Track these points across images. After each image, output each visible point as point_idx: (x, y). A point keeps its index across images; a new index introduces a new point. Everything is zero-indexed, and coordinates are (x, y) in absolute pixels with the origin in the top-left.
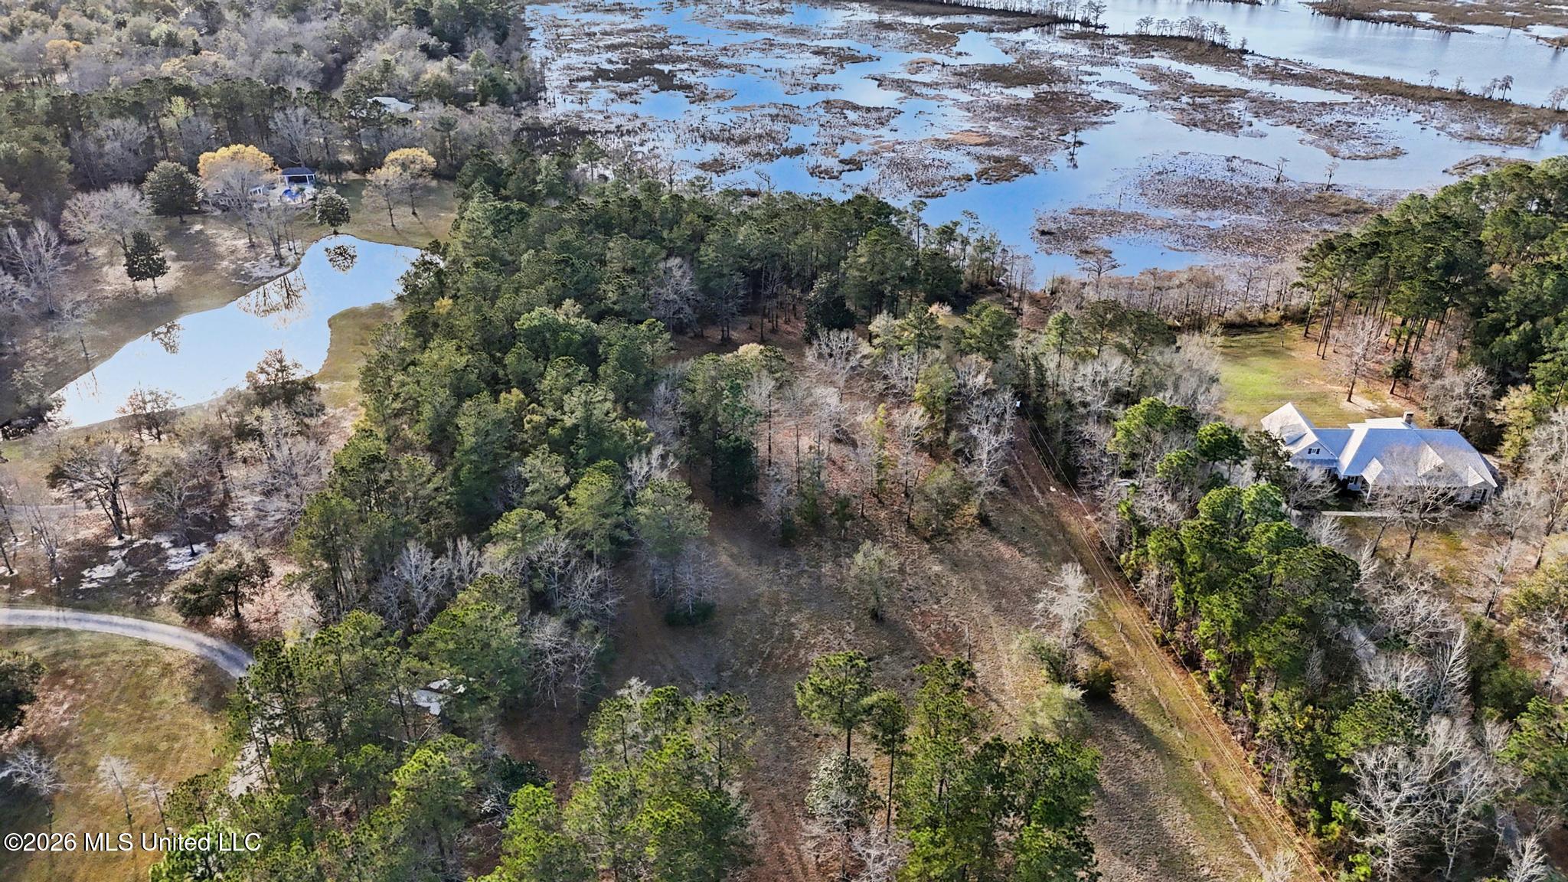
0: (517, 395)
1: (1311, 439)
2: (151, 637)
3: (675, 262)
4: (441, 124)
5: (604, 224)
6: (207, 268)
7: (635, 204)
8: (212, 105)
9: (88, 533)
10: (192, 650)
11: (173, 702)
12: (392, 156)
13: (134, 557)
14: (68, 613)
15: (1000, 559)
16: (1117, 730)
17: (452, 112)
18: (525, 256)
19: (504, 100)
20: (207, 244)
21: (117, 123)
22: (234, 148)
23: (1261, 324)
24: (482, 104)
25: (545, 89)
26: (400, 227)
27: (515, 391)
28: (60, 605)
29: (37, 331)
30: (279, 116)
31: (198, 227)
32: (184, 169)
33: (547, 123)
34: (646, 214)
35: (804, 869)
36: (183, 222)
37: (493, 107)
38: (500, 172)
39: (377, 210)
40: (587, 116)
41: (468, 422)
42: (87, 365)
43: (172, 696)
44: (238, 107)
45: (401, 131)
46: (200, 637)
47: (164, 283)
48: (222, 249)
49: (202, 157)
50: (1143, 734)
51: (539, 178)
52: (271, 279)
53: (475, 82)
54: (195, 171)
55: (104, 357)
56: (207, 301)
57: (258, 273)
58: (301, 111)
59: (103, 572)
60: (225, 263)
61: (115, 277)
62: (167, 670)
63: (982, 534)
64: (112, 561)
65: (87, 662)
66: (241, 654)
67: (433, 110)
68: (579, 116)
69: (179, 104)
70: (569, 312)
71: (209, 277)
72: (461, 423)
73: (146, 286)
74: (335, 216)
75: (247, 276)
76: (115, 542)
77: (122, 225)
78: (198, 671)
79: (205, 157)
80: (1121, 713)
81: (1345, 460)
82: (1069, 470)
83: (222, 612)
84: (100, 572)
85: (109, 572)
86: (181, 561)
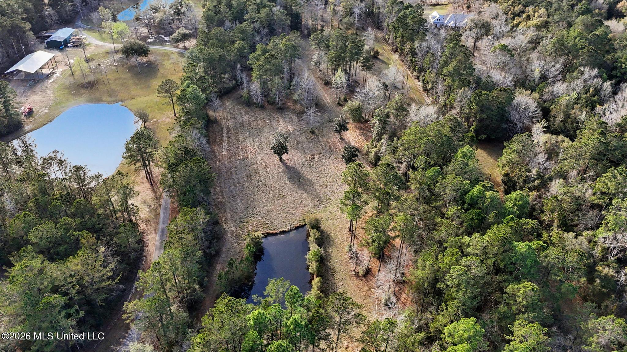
1: (438, 18)
2: (166, 49)
10: (177, 51)
11: (176, 57)
13: (156, 38)
16: (378, 61)
23: (442, 4)
42: (124, 9)
46: (177, 49)
50: (382, 62)
62: (172, 53)
65: (155, 52)
78: (178, 54)
80: (379, 59)
81: (446, 22)
82: (378, 23)
83: (181, 45)
84: (149, 40)
85: (152, 40)
86: (167, 38)
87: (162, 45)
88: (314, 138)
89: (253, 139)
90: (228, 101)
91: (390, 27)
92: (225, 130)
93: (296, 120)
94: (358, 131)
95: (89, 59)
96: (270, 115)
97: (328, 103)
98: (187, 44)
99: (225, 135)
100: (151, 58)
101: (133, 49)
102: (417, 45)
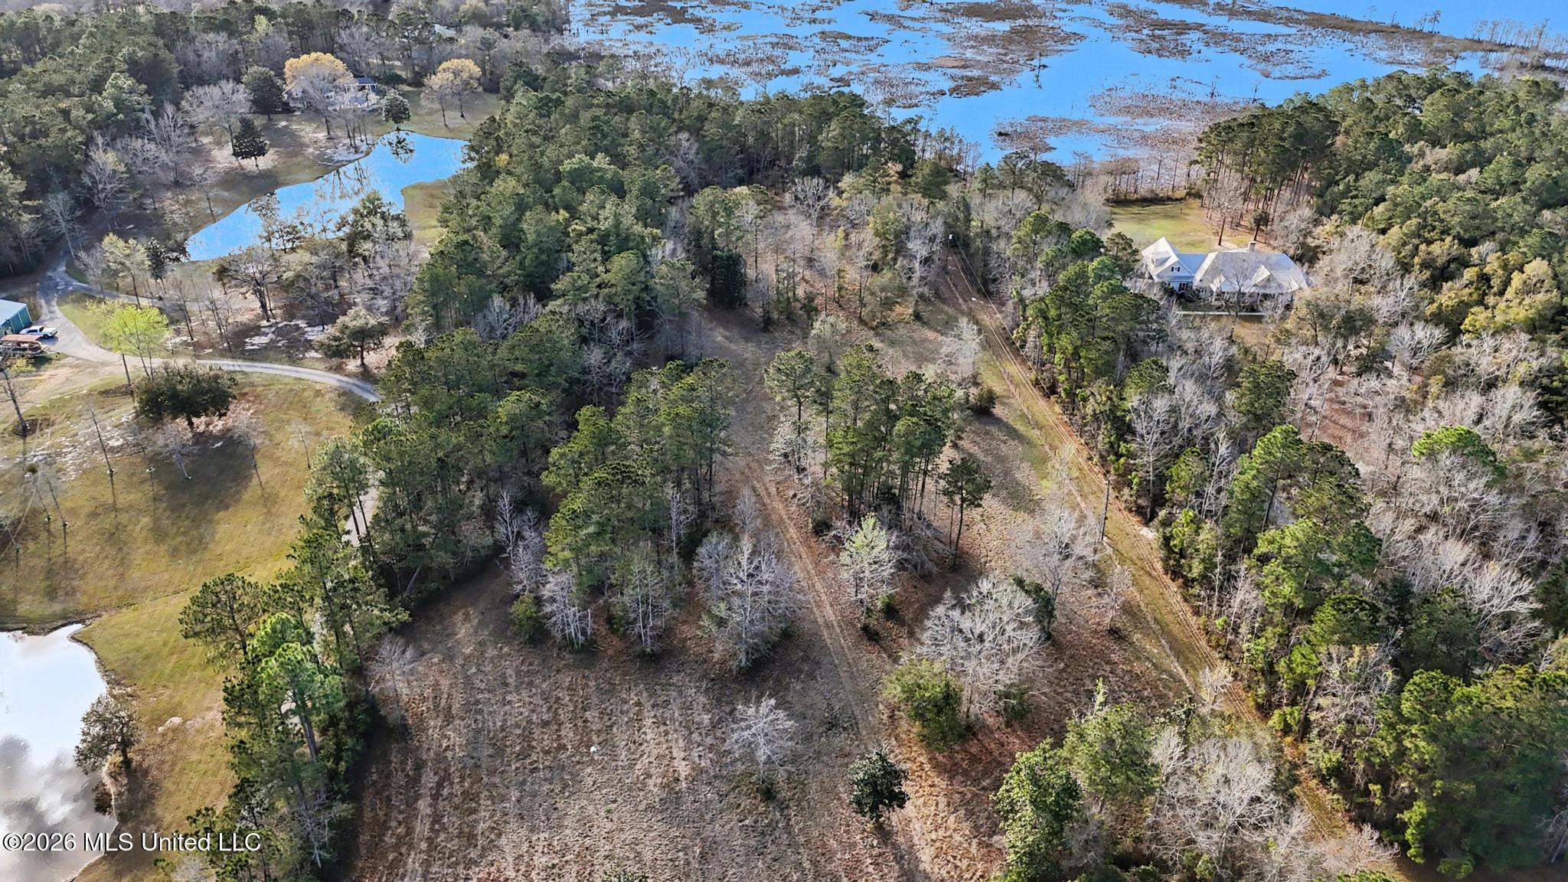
0: (563, 214)
1: (1174, 259)
2: (303, 376)
3: (684, 135)
4: (482, 43)
5: (627, 107)
6: (295, 154)
7: (652, 93)
8: (287, 24)
9: (245, 318)
10: (336, 384)
11: (326, 411)
12: (445, 65)
13: (280, 332)
14: (240, 362)
15: (926, 340)
16: (993, 429)
17: (490, 33)
18: (563, 131)
19: (534, 27)
20: (293, 135)
21: (211, 36)
22: (314, 55)
23: (1169, 199)
24: (517, 29)
25: (568, 22)
26: (451, 126)
27: (562, 211)
28: (233, 358)
29: (169, 194)
30: (344, 34)
31: (284, 123)
32: (272, 73)
33: (572, 49)
34: (661, 101)
35: (769, 494)
36: (270, 119)
37: (525, 32)
38: (537, 77)
39: (431, 112)
40: (607, 44)
41: (530, 226)
42: (213, 218)
43: (326, 408)
44: (310, 26)
45: (449, 48)
46: (338, 376)
47: (264, 162)
48: (307, 140)
49: (287, 63)
50: (1013, 433)
51: (569, 82)
52: (350, 162)
53: (508, 12)
54: (280, 75)
55: (224, 214)
56: (299, 176)
57: (337, 158)
58: (365, 29)
59: (259, 340)
60: (311, 150)
61: (224, 157)
62: (318, 393)
63: (917, 325)
64: (266, 334)
65: (261, 388)
66: (369, 386)
67: (474, 33)
68: (601, 43)
69: (262, 22)
70: (601, 161)
71: (300, 159)
72: (525, 226)
73: (249, 163)
74: (398, 114)
75: (330, 159)
76: (264, 323)
77: (228, 115)
78: (339, 395)
79: (291, 62)
80: (998, 421)
81: (1198, 276)
82: (985, 283)
83: (353, 365)
84: (257, 340)
85: (264, 340)
86: (316, 335)
87: (293, 361)
88: (772, 826)
89: (533, 829)
90: (467, 618)
91: (1030, 312)
92: (429, 779)
93: (706, 718)
94: (942, 783)
95: (34, 423)
96: (611, 691)
97: (829, 626)
98: (372, 358)
99: (423, 806)
100: (239, 417)
101: (174, 395)
102: (1133, 399)
